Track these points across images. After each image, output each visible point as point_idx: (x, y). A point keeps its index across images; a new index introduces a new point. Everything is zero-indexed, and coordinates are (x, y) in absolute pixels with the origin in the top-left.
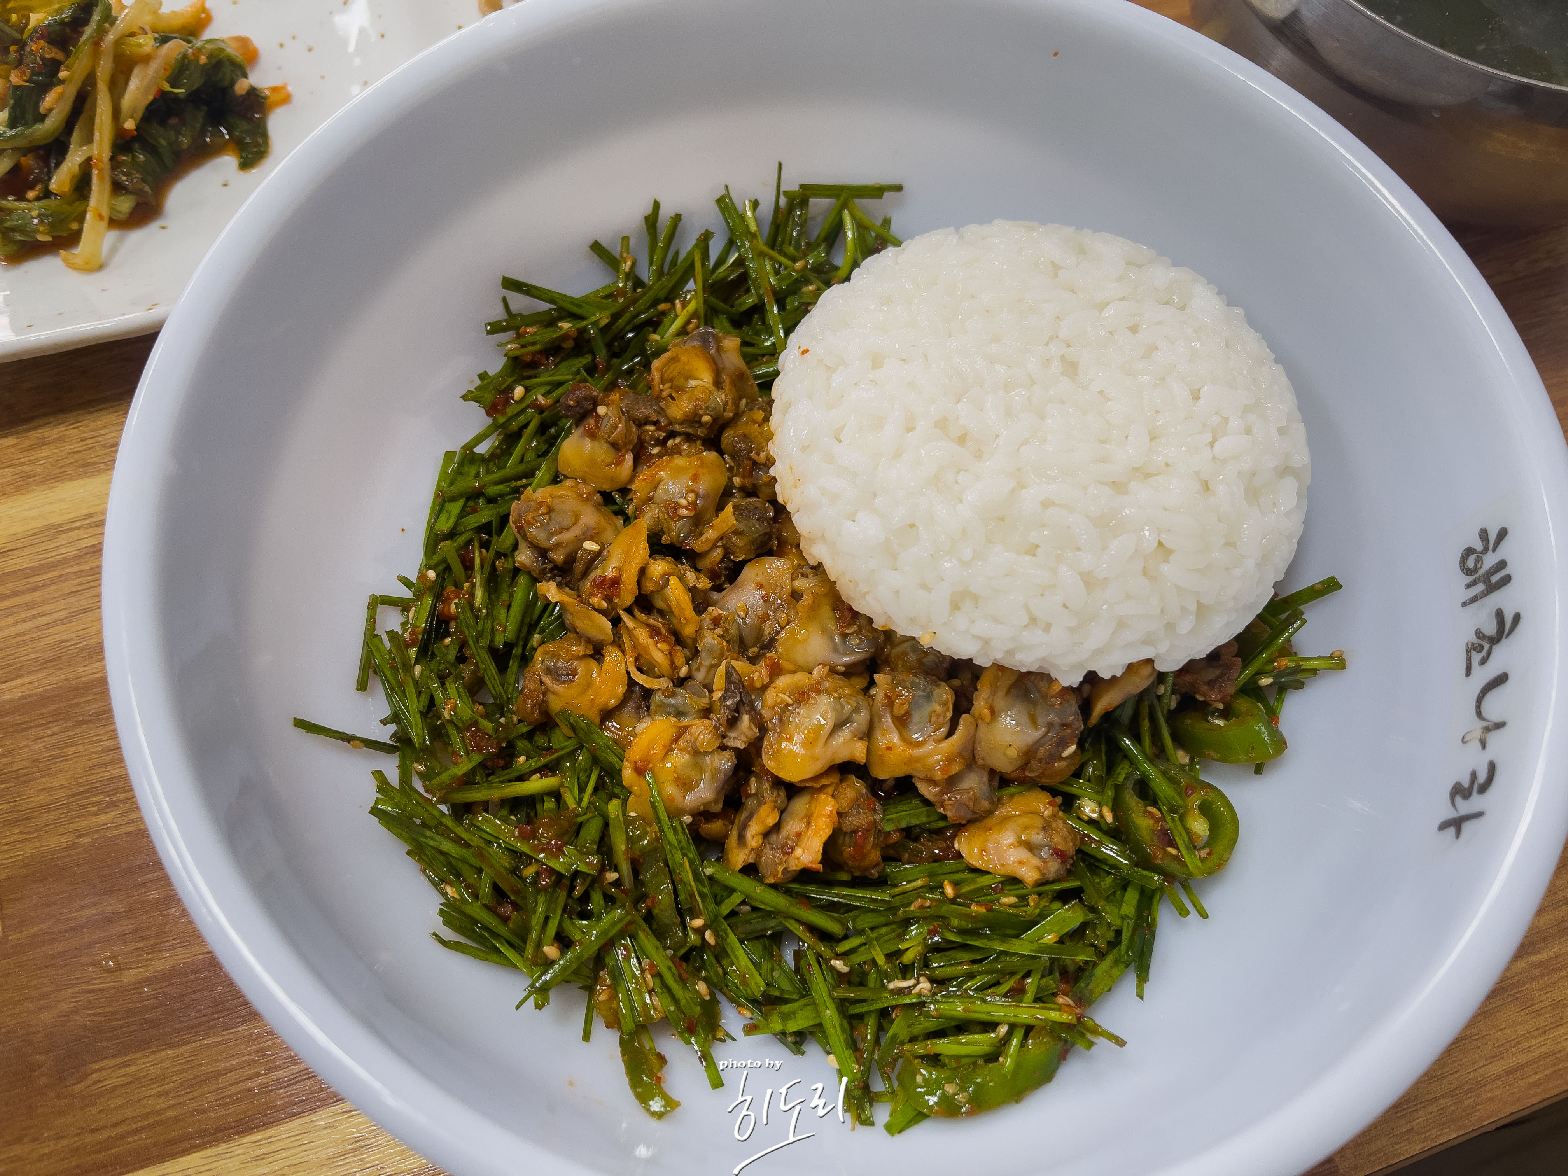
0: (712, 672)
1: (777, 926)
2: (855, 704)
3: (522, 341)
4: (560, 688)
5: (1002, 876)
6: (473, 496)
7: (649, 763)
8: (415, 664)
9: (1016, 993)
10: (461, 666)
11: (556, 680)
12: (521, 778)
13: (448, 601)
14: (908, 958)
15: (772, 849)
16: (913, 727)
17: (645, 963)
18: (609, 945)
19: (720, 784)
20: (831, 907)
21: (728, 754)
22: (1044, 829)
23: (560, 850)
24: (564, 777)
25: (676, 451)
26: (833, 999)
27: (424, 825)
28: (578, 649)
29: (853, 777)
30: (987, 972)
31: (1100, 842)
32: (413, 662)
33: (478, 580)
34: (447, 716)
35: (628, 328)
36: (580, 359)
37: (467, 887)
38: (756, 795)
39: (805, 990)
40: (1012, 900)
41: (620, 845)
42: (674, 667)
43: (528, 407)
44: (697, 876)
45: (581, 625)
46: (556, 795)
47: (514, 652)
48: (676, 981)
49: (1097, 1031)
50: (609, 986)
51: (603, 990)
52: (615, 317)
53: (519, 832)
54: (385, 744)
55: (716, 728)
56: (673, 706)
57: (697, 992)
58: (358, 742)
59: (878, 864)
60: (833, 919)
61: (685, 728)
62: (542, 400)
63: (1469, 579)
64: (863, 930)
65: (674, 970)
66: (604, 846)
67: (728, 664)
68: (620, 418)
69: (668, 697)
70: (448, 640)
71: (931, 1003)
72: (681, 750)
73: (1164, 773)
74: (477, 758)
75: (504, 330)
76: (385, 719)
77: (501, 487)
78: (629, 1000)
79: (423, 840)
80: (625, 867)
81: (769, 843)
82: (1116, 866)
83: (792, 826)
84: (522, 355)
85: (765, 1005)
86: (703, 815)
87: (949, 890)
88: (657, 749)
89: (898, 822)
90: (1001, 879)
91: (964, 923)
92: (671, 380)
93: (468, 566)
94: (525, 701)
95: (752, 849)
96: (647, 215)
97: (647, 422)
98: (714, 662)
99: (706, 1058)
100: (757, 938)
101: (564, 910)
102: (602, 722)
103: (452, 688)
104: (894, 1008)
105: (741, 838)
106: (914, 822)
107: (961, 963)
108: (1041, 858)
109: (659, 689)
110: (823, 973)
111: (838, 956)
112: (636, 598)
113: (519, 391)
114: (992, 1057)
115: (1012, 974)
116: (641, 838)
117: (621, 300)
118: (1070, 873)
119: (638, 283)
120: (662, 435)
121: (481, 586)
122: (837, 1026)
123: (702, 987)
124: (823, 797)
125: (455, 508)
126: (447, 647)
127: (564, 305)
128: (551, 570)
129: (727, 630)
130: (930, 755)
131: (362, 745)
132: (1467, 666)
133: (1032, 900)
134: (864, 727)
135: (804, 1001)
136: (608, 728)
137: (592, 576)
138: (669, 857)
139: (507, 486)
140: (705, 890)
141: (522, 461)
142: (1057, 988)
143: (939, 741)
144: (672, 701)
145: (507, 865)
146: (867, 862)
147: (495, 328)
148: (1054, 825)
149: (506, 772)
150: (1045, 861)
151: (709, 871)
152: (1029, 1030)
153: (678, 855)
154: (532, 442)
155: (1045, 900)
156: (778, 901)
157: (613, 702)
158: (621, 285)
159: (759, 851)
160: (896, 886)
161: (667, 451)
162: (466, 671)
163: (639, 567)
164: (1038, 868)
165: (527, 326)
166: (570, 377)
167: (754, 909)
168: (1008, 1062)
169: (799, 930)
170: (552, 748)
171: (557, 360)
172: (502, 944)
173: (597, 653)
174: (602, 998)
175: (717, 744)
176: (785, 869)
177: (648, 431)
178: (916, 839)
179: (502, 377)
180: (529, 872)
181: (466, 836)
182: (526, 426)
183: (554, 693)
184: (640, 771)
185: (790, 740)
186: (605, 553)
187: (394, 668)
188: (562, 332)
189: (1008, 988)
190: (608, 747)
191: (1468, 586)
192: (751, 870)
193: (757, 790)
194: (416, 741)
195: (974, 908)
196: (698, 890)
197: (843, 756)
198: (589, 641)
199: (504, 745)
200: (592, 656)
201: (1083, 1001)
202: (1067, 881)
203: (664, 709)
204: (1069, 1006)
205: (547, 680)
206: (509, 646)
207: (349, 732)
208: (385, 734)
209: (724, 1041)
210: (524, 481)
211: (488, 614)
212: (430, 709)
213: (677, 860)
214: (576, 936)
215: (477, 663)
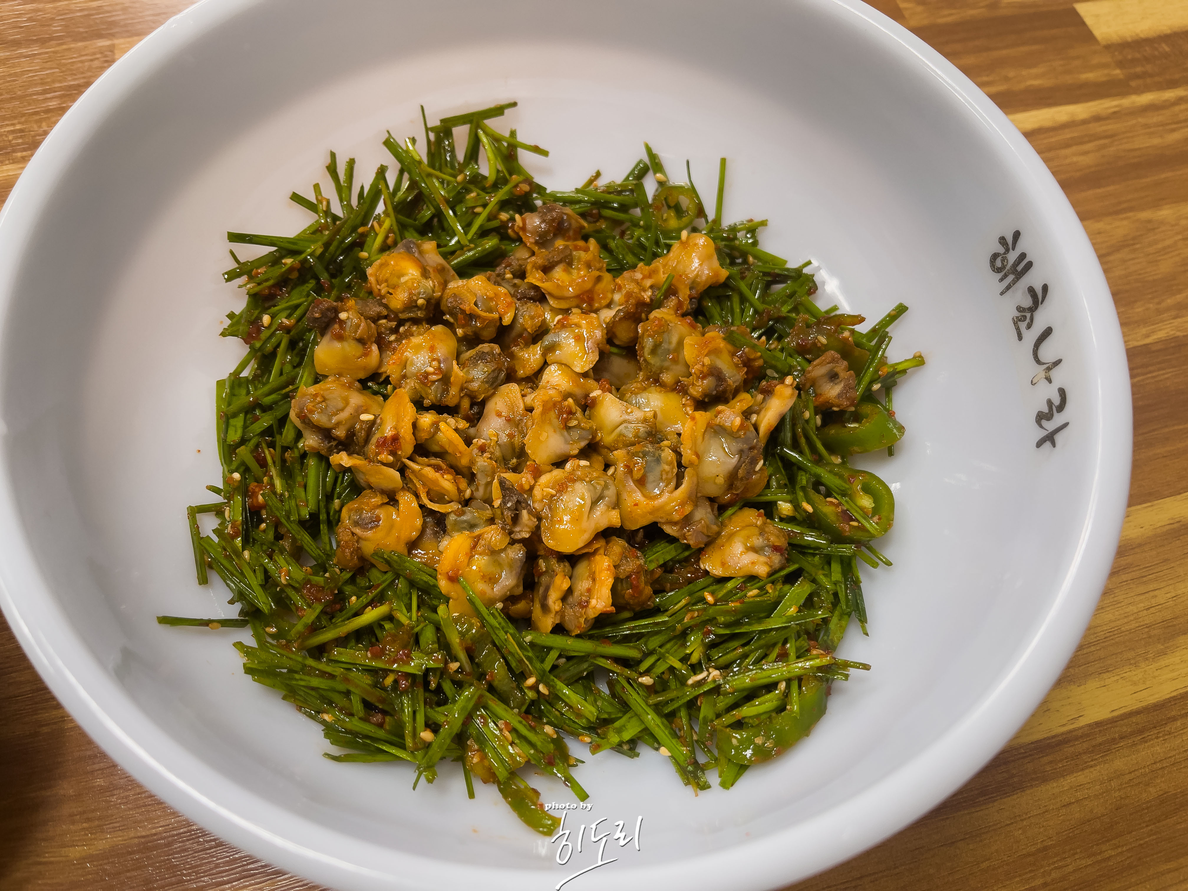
0: (489, 488)
1: (589, 667)
2: (603, 483)
3: (257, 280)
4: (369, 534)
5: (743, 577)
6: (249, 410)
7: (458, 570)
8: (243, 550)
9: (783, 656)
10: (281, 542)
11: (365, 528)
12: (357, 614)
13: (254, 495)
14: (694, 659)
15: (571, 608)
16: (649, 486)
17: (501, 723)
18: (469, 718)
19: (519, 570)
20: (626, 640)
21: (517, 546)
22: (761, 534)
23: (409, 657)
24: (391, 603)
25: (408, 335)
26: (650, 706)
27: (291, 671)
28: (377, 500)
29: (615, 538)
30: (756, 649)
31: (802, 533)
32: (241, 549)
33: (273, 472)
34: (284, 581)
35: (338, 253)
36: (307, 285)
37: (341, 710)
38: (546, 572)
39: (625, 707)
40: (755, 592)
41: (455, 640)
42: (460, 491)
43: (277, 330)
44: (521, 646)
45: (373, 480)
46: (390, 618)
47: (321, 518)
48: (529, 730)
49: (847, 665)
50: (478, 751)
51: (474, 755)
52: (327, 245)
53: (371, 653)
54: (237, 620)
55: (503, 528)
56: (465, 521)
57: (546, 734)
58: (215, 624)
59: (651, 597)
60: (630, 648)
61: (479, 537)
62: (286, 322)
63: (1000, 275)
64: (654, 650)
65: (524, 722)
66: (443, 644)
67: (499, 476)
68: (360, 319)
69: (459, 515)
70: (263, 526)
71: (725, 683)
72: (480, 554)
73: (830, 472)
74: (319, 608)
75: (239, 275)
76: (232, 599)
77: (273, 397)
78: (498, 755)
79: (294, 682)
80: (462, 655)
81: (568, 604)
82: (817, 548)
83: (583, 585)
84: (261, 291)
85: (599, 728)
86: (510, 599)
87: (710, 599)
88: (462, 558)
89: (657, 560)
90: (742, 580)
91: (728, 618)
92: (386, 281)
93: (263, 463)
94: (343, 552)
95: (557, 612)
96: (327, 165)
97: (380, 317)
98: (489, 480)
99: (569, 780)
100: (577, 681)
101: (426, 703)
102: (410, 552)
103: (281, 560)
104: (696, 698)
105: (545, 608)
106: (668, 558)
107: (735, 649)
108: (765, 555)
109: (452, 511)
110: (635, 690)
111: (641, 675)
112: (415, 446)
113: (266, 319)
114: (781, 709)
115: (774, 645)
116: (468, 630)
117: (327, 232)
118: (789, 561)
119: (335, 218)
120: (394, 324)
121: (277, 476)
122: (660, 724)
123: (548, 729)
124: (598, 558)
125: (238, 422)
126: (264, 531)
127: (282, 245)
128: (336, 446)
129: (492, 453)
130: (667, 503)
131: (219, 625)
132: (1018, 334)
133: (769, 588)
134: (614, 499)
135: (628, 715)
136: (416, 556)
137: (374, 440)
138: (494, 637)
139: (279, 394)
140: (530, 654)
141: (281, 374)
142: (809, 645)
143: (672, 492)
144: (464, 518)
145: (370, 682)
146: (643, 597)
147: (231, 276)
148: (767, 529)
149: (344, 612)
150: (770, 558)
151: (528, 639)
152: (799, 679)
153: (502, 634)
154: (286, 357)
155: (779, 584)
156: (585, 646)
157: (415, 534)
158: (323, 221)
159: (561, 613)
160: (666, 611)
161: (401, 336)
162: (286, 544)
163: (412, 421)
164: (766, 563)
165: (257, 268)
166: (304, 299)
167: (569, 658)
168: (794, 707)
169: (607, 664)
170: (373, 585)
171: (289, 289)
172: (383, 745)
173: (392, 499)
174: (475, 760)
175: (507, 540)
176: (585, 619)
177: (381, 324)
178: (671, 571)
179: (250, 312)
180: (389, 680)
181: (328, 669)
182: (278, 346)
183: (365, 539)
184: (453, 579)
185: (561, 521)
186: (378, 421)
187: (229, 558)
188: (287, 267)
189: (775, 655)
190: (420, 570)
191: (1001, 280)
192: (559, 629)
193: (546, 568)
194: (265, 609)
195: (732, 605)
196: (525, 656)
197: (603, 524)
198: (383, 492)
199: (336, 592)
200: (387, 503)
201: (829, 648)
202: (789, 567)
203: (460, 527)
204: (822, 654)
205: (357, 531)
206: (315, 516)
207: (206, 617)
208: (233, 612)
209: (577, 765)
210: (291, 387)
211: (290, 496)
212: (268, 581)
213: (502, 638)
214: (441, 719)
215: (293, 536)
